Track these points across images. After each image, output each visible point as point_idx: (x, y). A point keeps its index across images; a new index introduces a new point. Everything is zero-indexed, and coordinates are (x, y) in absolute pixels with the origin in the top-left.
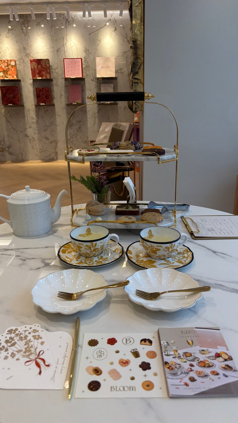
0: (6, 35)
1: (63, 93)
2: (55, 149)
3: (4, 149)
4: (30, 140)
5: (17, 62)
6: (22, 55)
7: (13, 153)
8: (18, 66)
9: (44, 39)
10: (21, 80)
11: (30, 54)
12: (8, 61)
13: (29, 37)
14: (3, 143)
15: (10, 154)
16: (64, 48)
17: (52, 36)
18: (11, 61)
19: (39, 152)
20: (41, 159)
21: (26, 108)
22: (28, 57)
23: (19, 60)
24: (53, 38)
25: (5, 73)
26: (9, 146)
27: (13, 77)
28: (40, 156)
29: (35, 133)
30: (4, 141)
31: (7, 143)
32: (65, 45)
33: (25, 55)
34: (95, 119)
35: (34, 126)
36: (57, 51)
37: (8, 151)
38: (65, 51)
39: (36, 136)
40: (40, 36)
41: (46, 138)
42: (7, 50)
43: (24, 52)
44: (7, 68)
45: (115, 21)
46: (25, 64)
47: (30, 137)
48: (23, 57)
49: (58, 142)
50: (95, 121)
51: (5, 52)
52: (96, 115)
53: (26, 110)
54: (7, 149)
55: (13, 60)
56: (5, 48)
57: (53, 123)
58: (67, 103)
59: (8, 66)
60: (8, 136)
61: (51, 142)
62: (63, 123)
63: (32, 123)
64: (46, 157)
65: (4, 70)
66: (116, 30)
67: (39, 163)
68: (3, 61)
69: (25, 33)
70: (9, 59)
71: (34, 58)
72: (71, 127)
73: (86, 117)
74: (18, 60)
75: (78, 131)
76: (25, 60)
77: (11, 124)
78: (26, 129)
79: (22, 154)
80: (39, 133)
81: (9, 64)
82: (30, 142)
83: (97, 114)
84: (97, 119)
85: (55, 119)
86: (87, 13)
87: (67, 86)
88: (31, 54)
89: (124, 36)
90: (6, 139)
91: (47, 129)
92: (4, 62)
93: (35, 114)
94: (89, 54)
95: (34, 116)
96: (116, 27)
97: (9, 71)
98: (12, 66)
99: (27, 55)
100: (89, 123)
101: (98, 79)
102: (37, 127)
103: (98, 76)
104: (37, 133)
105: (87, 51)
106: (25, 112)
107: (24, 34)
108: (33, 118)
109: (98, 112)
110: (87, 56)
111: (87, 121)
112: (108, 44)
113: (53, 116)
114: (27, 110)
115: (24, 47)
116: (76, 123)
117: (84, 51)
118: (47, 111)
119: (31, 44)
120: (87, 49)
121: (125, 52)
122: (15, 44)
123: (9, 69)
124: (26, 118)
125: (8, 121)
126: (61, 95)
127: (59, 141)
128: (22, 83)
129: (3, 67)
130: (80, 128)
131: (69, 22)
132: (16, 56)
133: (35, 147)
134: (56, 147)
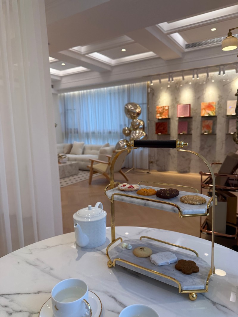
1: (199, 126)
2: (189, 165)
3: (154, 162)
4: (172, 157)
5: (170, 107)
6: (174, 102)
7: (159, 165)
10: (171, 119)
11: (179, 102)
12: (164, 107)
13: (180, 91)
15: (157, 165)
16: (203, 96)
19: (177, 166)
20: (177, 171)
24: (196, 90)
25: (161, 114)
26: (157, 160)
27: (165, 116)
28: (177, 168)
30: (154, 157)
31: (156, 158)
32: (204, 95)
34: (222, 145)
36: (198, 98)
37: (156, 163)
38: (204, 98)
48: (174, 104)
49: (192, 160)
50: (222, 147)
51: (163, 101)
55: (167, 106)
56: (164, 99)
59: (163, 110)
60: (157, 153)
62: (197, 147)
64: (181, 169)
65: (160, 112)
67: (176, 173)
68: (161, 107)
69: (178, 89)
72: (203, 150)
73: (216, 143)
75: (208, 153)
79: (165, 166)
82: (172, 159)
83: (224, 141)
84: (224, 145)
86: (222, 72)
90: (156, 156)
98: (166, 110)
101: (228, 116)
103: (228, 114)
109: (226, 140)
110: (221, 100)
111: (216, 146)
115: (176, 97)
116: (207, 147)
117: (218, 97)
119: (180, 96)
120: (221, 96)
123: (163, 112)
131: (208, 80)
132: (169, 104)
133: (174, 162)
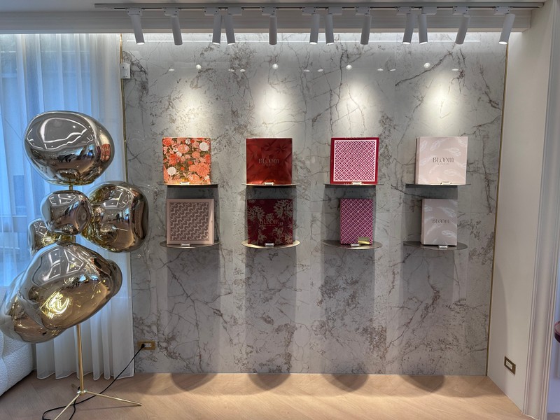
0: (192, 83)
1: (319, 215)
2: (288, 346)
3: (157, 343)
4: (226, 322)
5: (214, 144)
6: (227, 127)
7: (177, 355)
8: (216, 151)
9: (286, 93)
10: (219, 186)
11: (246, 127)
12: (191, 140)
13: (248, 88)
14: (154, 328)
15: (171, 355)
16: (331, 114)
17: (305, 85)
18: (200, 141)
19: (244, 353)
20: (248, 371)
21: (223, 247)
22: (242, 133)
23: (218, 139)
24: (306, 92)
25: (183, 169)
26: (170, 336)
27: (201, 178)
28: (245, 362)
29: (239, 308)
30: (158, 325)
31: (167, 331)
32: (334, 108)
33: (235, 129)
34: (394, 278)
35: (240, 290)
36: (314, 120)
37: (166, 348)
38: (333, 120)
39: (241, 315)
40: (276, 86)
41: (265, 320)
42: (192, 116)
43: (233, 121)
44: (188, 156)
45: (461, 58)
46: (233, 147)
47: (226, 317)
48: (230, 132)
49: (296, 329)
50: (393, 283)
51: (187, 120)
52: (399, 268)
53: (222, 253)
54: (164, 345)
55: (206, 139)
56: (187, 110)
57: (287, 284)
58: (325, 238)
59: (190, 152)
60: (171, 312)
61: (278, 330)
62: (312, 284)
63: (235, 282)
64: (262, 365)
65: (180, 161)
66: (462, 75)
68: (179, 142)
69: (239, 80)
70: (194, 136)
71: (256, 135)
72: (332, 295)
73: (372, 273)
74: (215, 140)
75: (348, 305)
76: (233, 139)
77: (181, 285)
78: (219, 296)
79: (200, 356)
80: (250, 307)
81: (195, 149)
82: (226, 329)
83: (399, 266)
84: (398, 277)
85: (294, 274)
86: (416, 33)
87: (330, 200)
88: (248, 127)
89: (480, 89)
90: (165, 320)
91: (271, 299)
92: (182, 143)
93: (244, 261)
94: (392, 130)
95: (243, 267)
96: (464, 69)
97: (193, 164)
98: (202, 152)
99: (240, 128)
100: (376, 286)
102: (246, 294)
103: (422, 180)
104: (244, 307)
105: (386, 120)
106: (221, 257)
107: (238, 82)
108: (237, 271)
109: (404, 262)
110: (387, 133)
111: (372, 280)
112: (442, 106)
113: (288, 267)
114: (224, 252)
115: (235, 109)
116: (344, 286)
117: (380, 122)
118: (276, 255)
119: (252, 105)
120: (388, 118)
121: (480, 126)
122: (212, 103)
123: (192, 159)
124: (222, 270)
125: (174, 277)
126: (314, 220)
127: (297, 326)
128: (221, 190)
129: (179, 154)
130: (353, 296)
131: (348, 57)
132: (212, 131)
133: (235, 341)
134: (289, 342)
